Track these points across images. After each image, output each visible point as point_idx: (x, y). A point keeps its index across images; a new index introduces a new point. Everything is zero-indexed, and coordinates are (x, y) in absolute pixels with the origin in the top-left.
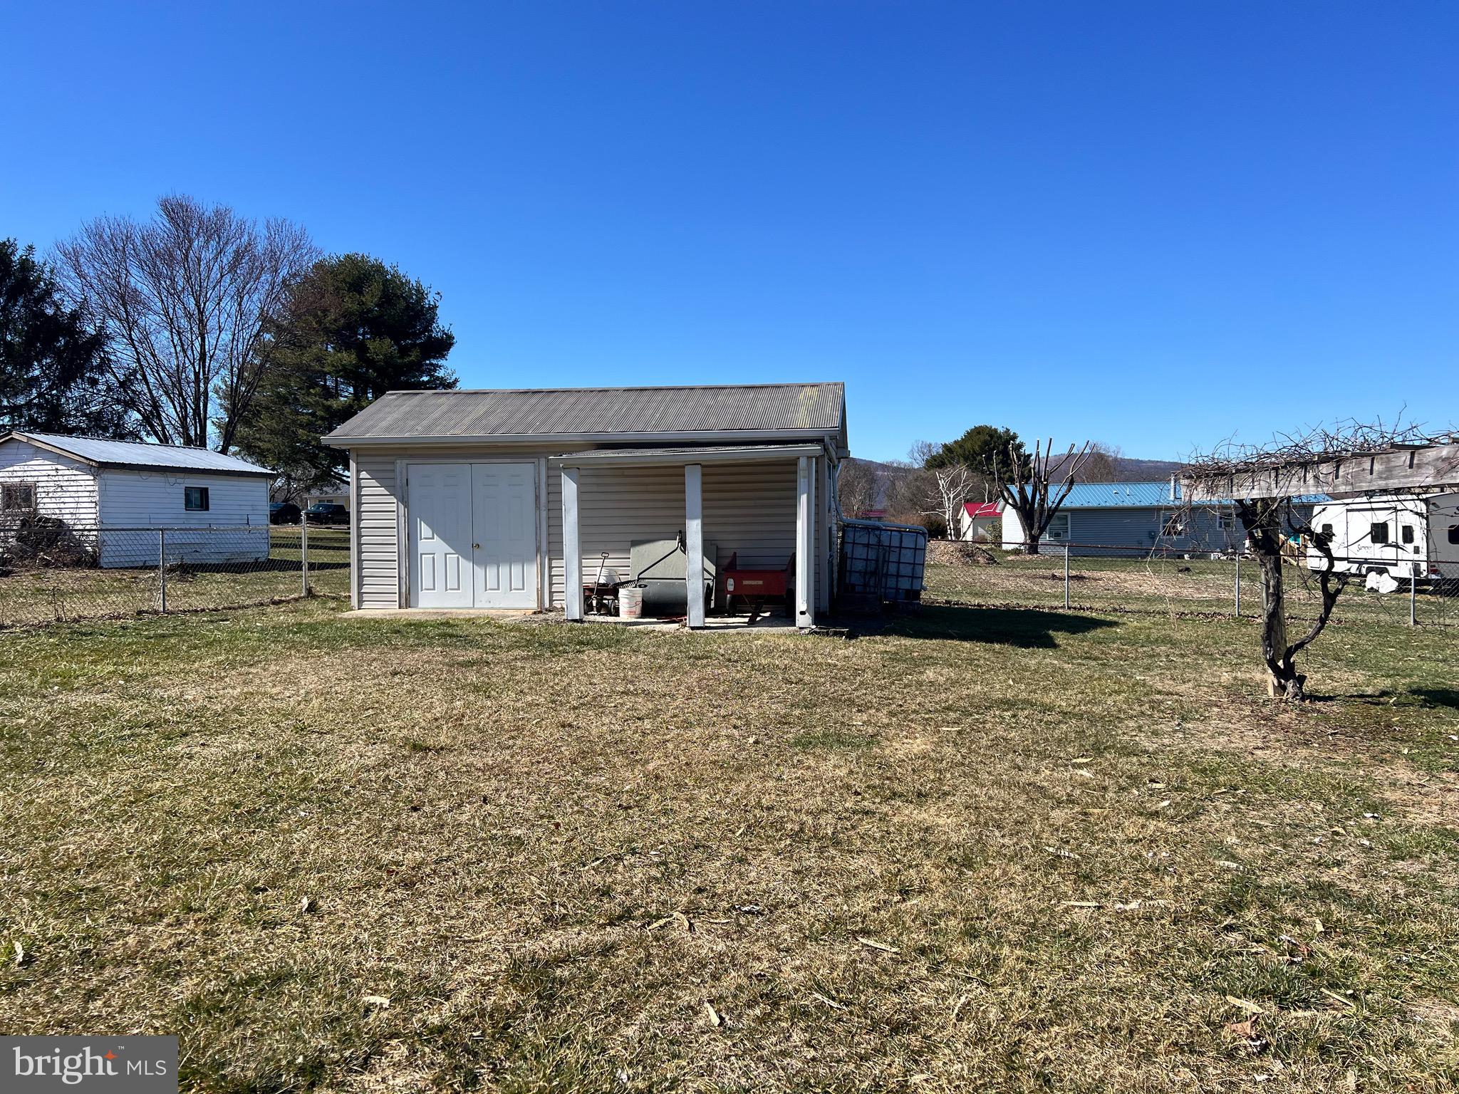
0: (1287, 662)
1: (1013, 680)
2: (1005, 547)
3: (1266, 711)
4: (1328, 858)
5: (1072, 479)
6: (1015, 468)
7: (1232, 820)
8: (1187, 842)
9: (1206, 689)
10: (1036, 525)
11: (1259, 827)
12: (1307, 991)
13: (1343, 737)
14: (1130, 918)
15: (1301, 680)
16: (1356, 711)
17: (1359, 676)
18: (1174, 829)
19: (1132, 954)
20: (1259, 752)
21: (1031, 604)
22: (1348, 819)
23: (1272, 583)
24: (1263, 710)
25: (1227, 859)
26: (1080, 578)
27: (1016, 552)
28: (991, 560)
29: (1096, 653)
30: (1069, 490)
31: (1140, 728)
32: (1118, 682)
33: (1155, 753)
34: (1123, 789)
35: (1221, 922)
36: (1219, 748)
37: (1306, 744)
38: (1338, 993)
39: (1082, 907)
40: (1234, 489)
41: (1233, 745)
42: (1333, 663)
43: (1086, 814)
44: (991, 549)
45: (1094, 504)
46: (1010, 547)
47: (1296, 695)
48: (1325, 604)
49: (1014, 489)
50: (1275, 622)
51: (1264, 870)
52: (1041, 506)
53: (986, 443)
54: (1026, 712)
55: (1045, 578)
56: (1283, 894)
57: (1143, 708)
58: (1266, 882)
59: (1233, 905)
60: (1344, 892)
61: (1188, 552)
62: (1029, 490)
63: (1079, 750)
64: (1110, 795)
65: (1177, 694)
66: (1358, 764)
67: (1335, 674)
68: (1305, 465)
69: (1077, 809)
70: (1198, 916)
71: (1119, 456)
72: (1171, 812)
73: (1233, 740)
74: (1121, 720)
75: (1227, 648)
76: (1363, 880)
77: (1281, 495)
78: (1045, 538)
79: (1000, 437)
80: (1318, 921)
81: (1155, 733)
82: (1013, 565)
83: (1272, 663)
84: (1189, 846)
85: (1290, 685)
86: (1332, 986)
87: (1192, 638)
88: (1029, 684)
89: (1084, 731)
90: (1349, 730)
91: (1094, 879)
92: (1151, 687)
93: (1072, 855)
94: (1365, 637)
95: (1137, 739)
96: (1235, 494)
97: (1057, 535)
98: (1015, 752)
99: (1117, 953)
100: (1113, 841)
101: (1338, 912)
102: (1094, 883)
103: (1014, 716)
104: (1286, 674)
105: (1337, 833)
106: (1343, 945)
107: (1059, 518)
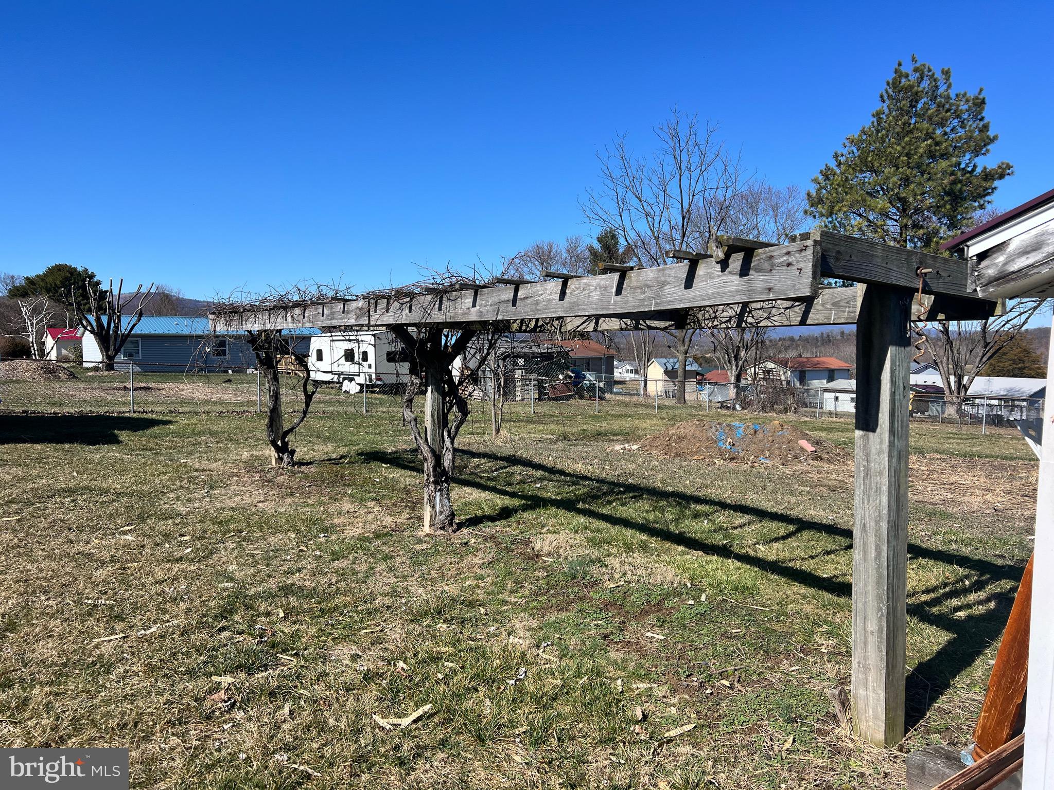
0: (284, 441)
1: (77, 472)
2: (85, 365)
3: (269, 476)
4: (294, 568)
5: (141, 312)
6: (92, 301)
7: (235, 554)
8: (200, 576)
9: (230, 465)
10: (112, 348)
11: (253, 556)
12: (267, 658)
13: (314, 487)
14: (149, 640)
15: (293, 452)
16: (325, 470)
17: (330, 447)
18: (192, 568)
19: (146, 666)
20: (260, 505)
21: (102, 410)
22: (310, 540)
23: (272, 388)
24: (267, 475)
25: (227, 582)
26: (147, 389)
27: (95, 369)
28: (72, 376)
29: (151, 445)
30: (139, 320)
31: (178, 499)
32: (167, 466)
33: (188, 514)
34: (158, 545)
35: (216, 626)
36: (234, 505)
37: (292, 495)
38: (287, 655)
39: (110, 641)
40: (244, 323)
41: (244, 502)
42: (315, 440)
43: (124, 568)
44: (73, 367)
45: (159, 331)
46: (90, 365)
47: (289, 463)
48: (306, 402)
49: (92, 318)
50: (275, 415)
51: (252, 584)
52: (116, 332)
53: (66, 279)
54: (85, 497)
55: (119, 389)
56: (262, 597)
57: (182, 484)
58: (252, 592)
59: (226, 613)
60: (300, 588)
61: (230, 368)
62: (105, 319)
63: (126, 521)
64: (147, 550)
65: (209, 470)
66: (321, 503)
67: (316, 447)
68: (286, 308)
69: (117, 566)
70: (201, 626)
71: (181, 297)
72: (192, 555)
73: (244, 498)
74: (164, 493)
75: (249, 435)
76: (313, 578)
77: (272, 328)
78: (121, 358)
79: (79, 274)
80: (281, 611)
81: (189, 500)
82: (92, 380)
83: (273, 443)
84: (202, 578)
85: (285, 456)
86: (284, 651)
87: (226, 430)
88: (91, 474)
89: (132, 506)
90: (319, 482)
91: (124, 616)
92: (191, 467)
93: (107, 602)
94: (337, 422)
95: (175, 506)
96: (244, 326)
97: (130, 355)
98: (70, 529)
99: (135, 668)
100: (144, 585)
101: (294, 601)
102: (123, 620)
103: (73, 501)
104: (283, 449)
105: (302, 551)
106: (294, 623)
107: (132, 342)
